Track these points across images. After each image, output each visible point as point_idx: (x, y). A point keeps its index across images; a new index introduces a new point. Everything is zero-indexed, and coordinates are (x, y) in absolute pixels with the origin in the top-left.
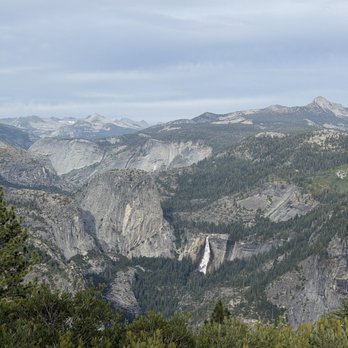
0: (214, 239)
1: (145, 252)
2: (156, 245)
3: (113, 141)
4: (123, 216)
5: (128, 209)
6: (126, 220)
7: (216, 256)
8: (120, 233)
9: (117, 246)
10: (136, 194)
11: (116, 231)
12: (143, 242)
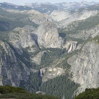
0: (73, 43)
1: (52, 46)
2: (56, 44)
3: (76, 10)
4: (45, 36)
5: (47, 34)
6: (46, 37)
7: (73, 48)
8: (44, 41)
9: (43, 44)
10: (50, 29)
11: (43, 40)
12: (52, 43)
